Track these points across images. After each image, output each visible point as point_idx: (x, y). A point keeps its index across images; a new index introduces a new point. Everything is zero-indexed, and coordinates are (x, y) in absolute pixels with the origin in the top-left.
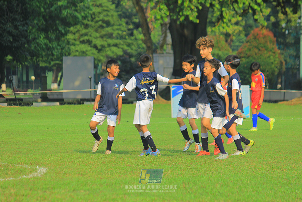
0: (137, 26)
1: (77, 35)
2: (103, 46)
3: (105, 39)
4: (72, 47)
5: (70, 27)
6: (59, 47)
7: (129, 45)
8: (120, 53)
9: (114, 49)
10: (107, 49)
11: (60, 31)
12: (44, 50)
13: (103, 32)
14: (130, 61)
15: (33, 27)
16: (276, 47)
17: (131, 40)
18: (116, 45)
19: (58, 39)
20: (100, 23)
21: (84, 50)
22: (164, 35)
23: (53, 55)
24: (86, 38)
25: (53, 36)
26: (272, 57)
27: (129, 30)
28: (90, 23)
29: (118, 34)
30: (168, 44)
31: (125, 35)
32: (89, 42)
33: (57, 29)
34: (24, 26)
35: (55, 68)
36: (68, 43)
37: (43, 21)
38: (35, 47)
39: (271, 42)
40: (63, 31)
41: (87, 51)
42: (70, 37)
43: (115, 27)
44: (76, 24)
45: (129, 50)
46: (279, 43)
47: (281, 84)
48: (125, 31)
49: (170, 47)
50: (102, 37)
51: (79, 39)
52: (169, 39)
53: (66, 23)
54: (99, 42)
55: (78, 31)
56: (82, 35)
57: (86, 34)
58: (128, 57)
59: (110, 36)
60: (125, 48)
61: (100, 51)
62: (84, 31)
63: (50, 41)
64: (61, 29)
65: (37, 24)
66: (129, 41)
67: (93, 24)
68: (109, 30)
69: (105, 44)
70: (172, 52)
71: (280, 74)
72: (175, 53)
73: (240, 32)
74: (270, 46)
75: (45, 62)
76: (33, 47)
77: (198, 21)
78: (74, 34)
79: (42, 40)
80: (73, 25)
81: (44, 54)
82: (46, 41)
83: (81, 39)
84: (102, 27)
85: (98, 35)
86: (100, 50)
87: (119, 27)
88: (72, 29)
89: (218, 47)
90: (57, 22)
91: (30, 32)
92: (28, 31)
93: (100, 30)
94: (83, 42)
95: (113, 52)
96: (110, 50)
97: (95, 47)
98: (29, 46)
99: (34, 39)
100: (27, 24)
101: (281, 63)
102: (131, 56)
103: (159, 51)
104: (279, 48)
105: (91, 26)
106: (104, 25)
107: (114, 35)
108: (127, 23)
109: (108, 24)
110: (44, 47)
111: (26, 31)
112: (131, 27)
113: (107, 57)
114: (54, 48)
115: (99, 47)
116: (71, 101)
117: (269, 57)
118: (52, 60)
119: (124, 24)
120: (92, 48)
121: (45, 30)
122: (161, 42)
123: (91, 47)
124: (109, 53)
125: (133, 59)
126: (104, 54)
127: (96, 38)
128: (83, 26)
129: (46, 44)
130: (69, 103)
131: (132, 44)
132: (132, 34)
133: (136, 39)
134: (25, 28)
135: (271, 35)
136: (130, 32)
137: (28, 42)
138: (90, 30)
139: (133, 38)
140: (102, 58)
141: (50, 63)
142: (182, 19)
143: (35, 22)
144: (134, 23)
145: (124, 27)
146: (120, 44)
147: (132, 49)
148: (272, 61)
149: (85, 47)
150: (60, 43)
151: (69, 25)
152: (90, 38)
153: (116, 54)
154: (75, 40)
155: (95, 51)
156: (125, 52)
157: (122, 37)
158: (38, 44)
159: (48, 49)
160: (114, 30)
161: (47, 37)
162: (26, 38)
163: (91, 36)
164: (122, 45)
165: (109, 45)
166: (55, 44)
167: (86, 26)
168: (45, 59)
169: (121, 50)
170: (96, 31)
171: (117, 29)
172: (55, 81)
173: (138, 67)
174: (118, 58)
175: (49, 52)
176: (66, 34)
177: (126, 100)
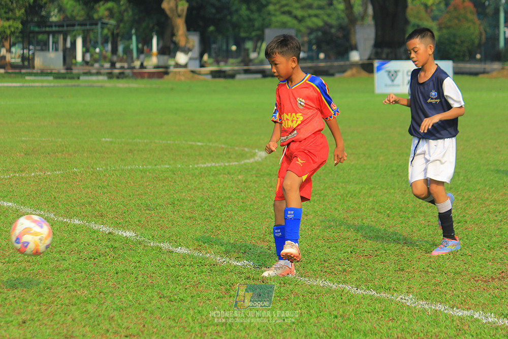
1: (278, 6)
2: (303, 17)
3: (305, 9)
4: (273, 18)
6: (260, 19)
7: (329, 15)
8: (321, 24)
9: (314, 19)
10: (307, 20)
11: (261, 3)
12: (245, 21)
13: (303, 3)
14: (331, 32)
17: (330, 9)
18: (316, 16)
19: (259, 10)
21: (285, 20)
22: (364, 7)
23: (254, 26)
24: (286, 8)
25: (254, 7)
30: (369, 16)
31: (325, 5)
32: (289, 13)
35: (255, 39)
36: (269, 14)
40: (264, 3)
41: (287, 21)
42: (271, 8)
45: (330, 21)
47: (480, 54)
49: (370, 18)
50: (303, 8)
51: (280, 9)
52: (370, 10)
54: (299, 13)
55: (279, 2)
56: (282, 6)
57: (287, 5)
58: (328, 28)
59: (310, 6)
60: (326, 18)
61: (300, 21)
62: (284, 2)
63: (252, 12)
69: (306, 14)
70: (373, 22)
72: (376, 25)
75: (246, 32)
76: (235, 18)
78: (275, 5)
79: (244, 11)
81: (245, 25)
82: (248, 12)
83: (282, 10)
85: (298, 5)
89: (418, 18)
91: (232, 4)
94: (283, 13)
95: (313, 22)
96: (311, 20)
97: (296, 17)
98: (232, 18)
102: (331, 27)
103: (359, 22)
107: (314, 6)
110: (246, 18)
113: (308, 27)
114: (255, 20)
115: (300, 18)
118: (253, 31)
120: (293, 19)
122: (362, 14)
123: (291, 17)
124: (309, 23)
125: (333, 31)
126: (304, 24)
127: (296, 9)
129: (248, 16)
131: (333, 14)
132: (331, 4)
133: (335, 9)
136: (329, 2)
140: (302, 28)
141: (251, 33)
146: (320, 14)
147: (332, 19)
149: (285, 18)
150: (262, 14)
152: (291, 9)
154: (276, 10)
155: (296, 22)
156: (326, 23)
157: (321, 8)
158: (240, 16)
159: (250, 20)
161: (249, 9)
162: (228, 9)
163: (291, 6)
164: (323, 15)
165: (309, 16)
166: (256, 15)
168: (246, 29)
169: (321, 20)
172: (254, 51)
173: (338, 38)
174: (318, 29)
175: (251, 24)
176: (267, 5)
177: (328, 72)
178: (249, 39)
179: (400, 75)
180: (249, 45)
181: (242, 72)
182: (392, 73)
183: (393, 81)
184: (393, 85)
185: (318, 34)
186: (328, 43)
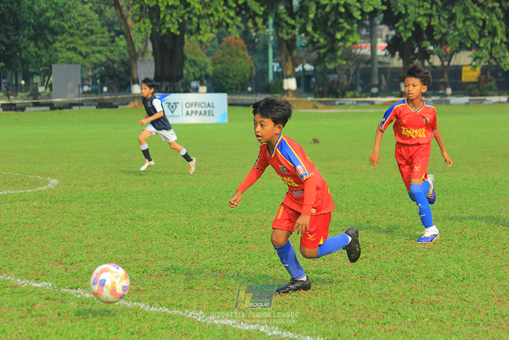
0: (119, 33)
1: (63, 43)
2: (87, 53)
3: (89, 46)
4: (60, 54)
5: (57, 36)
6: (47, 55)
7: (111, 52)
8: (104, 59)
9: (98, 55)
10: (91, 55)
11: (48, 41)
12: (33, 57)
13: (88, 40)
14: (113, 68)
15: (24, 37)
16: (246, 53)
17: (113, 46)
18: (99, 52)
19: (46, 47)
20: (85, 31)
21: (71, 56)
22: (144, 44)
23: (42, 61)
24: (72, 45)
25: (41, 45)
26: (243, 63)
27: (111, 37)
28: (76, 32)
29: (102, 42)
30: (149, 52)
31: (107, 42)
32: (75, 49)
33: (45, 38)
34: (15, 35)
35: (43, 74)
36: (56, 50)
37: (32, 31)
38: (26, 56)
39: (243, 49)
40: (51, 40)
41: (73, 57)
42: (57, 45)
43: (99, 35)
44: (63, 33)
45: (112, 57)
46: (249, 50)
47: (251, 86)
48: (107, 38)
49: (150, 54)
50: (87, 45)
51: (65, 46)
52: (150, 47)
53: (54, 32)
54: (84, 50)
55: (64, 39)
56: (68, 43)
57: (72, 42)
58: (111, 63)
59: (94, 43)
60: (109, 54)
62: (70, 39)
63: (40, 49)
64: (49, 38)
65: (28, 34)
66: (112, 48)
67: (78, 32)
68: (93, 38)
69: (90, 51)
70: (152, 58)
71: (251, 78)
72: (156, 60)
73: (214, 39)
74: (241, 52)
75: (34, 68)
77: (178, 33)
78: (61, 42)
79: (32, 48)
80: (60, 34)
81: (34, 61)
82: (36, 49)
83: (68, 47)
84: (86, 35)
85: (83, 42)
86: (85, 56)
87: (102, 35)
88: (59, 37)
89: (194, 53)
90: (46, 31)
92: (20, 41)
93: (84, 38)
94: (69, 49)
95: (97, 58)
97: (81, 54)
98: (21, 54)
99: (25, 48)
100: (18, 34)
101: (252, 68)
102: (114, 62)
103: (140, 58)
104: (250, 55)
105: (76, 34)
106: (89, 33)
107: (98, 43)
108: (109, 31)
109: (92, 32)
110: (34, 55)
111: (18, 40)
113: (92, 63)
114: (43, 56)
115: (84, 54)
116: (61, 106)
117: (241, 63)
118: (41, 66)
119: (107, 32)
120: (78, 55)
121: (34, 39)
122: (142, 50)
123: (77, 53)
124: (93, 59)
125: (115, 66)
126: (88, 60)
127: (82, 45)
128: (69, 35)
129: (35, 52)
130: (60, 108)
131: (115, 50)
132: (113, 41)
133: (117, 45)
134: (17, 38)
135: (242, 43)
136: (112, 39)
137: (20, 50)
138: (76, 38)
139: (114, 44)
140: (86, 64)
141: (39, 69)
142: (164, 31)
143: (26, 32)
144: (115, 31)
145: (107, 34)
146: (103, 50)
147: (114, 55)
148: (244, 66)
149: (71, 54)
150: (49, 51)
151: (56, 34)
152: (76, 46)
153: (101, 61)
154: (62, 47)
155: (80, 58)
156: (108, 59)
157: (104, 45)
158: (29, 52)
159: (38, 56)
160: (97, 37)
161: (36, 46)
162: (17, 46)
163: (76, 43)
164: (106, 52)
165: (93, 52)
166: (43, 52)
167: (72, 35)
168: (34, 65)
169: (104, 56)
170: (81, 39)
171: (101, 37)
172: (42, 85)
173: (120, 72)
174: (102, 64)
175: (39, 60)
176: (54, 42)
177: (111, 104)
178: (37, 74)
179: (179, 106)
180: (37, 79)
181: (31, 105)
182: (172, 104)
183: (172, 112)
184: (173, 116)
185: (101, 69)
186: (111, 78)
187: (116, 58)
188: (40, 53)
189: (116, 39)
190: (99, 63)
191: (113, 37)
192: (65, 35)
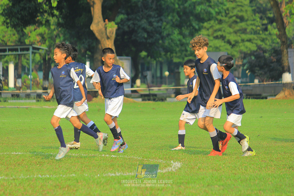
0: (271, 21)
1: (211, 31)
2: (237, 42)
3: (238, 34)
5: (203, 23)
7: (263, 40)
8: (254, 48)
9: (248, 44)
10: (241, 44)
11: (194, 28)
12: (177, 46)
13: (237, 28)
14: (264, 57)
15: (167, 23)
17: (265, 35)
18: (249, 40)
19: (192, 34)
20: (234, 18)
21: (218, 45)
23: (186, 51)
24: (219, 33)
25: (186, 32)
27: (263, 25)
28: (224, 18)
29: (252, 29)
31: (259, 30)
32: (223, 37)
33: (191, 25)
34: (158, 22)
37: (177, 17)
38: (169, 44)
40: (197, 27)
41: (220, 46)
42: (204, 32)
43: (249, 22)
44: (209, 20)
45: (263, 46)
48: (259, 26)
50: (236, 32)
51: (213, 34)
53: (200, 19)
54: (233, 38)
55: (212, 27)
56: (216, 31)
57: (220, 30)
58: (261, 52)
59: (244, 31)
60: (260, 43)
61: (233, 46)
62: (218, 27)
63: (184, 36)
64: (195, 24)
65: (172, 20)
66: (263, 36)
67: (227, 19)
68: (243, 25)
69: (239, 39)
75: (179, 57)
76: (167, 43)
78: (208, 29)
79: (176, 35)
80: (206, 21)
81: (178, 49)
82: (180, 37)
83: (215, 35)
84: (235, 22)
85: (231, 30)
87: (253, 22)
88: (205, 24)
90: (191, 18)
91: (164, 28)
92: (163, 27)
93: (233, 25)
94: (216, 38)
95: (247, 47)
96: (244, 45)
97: (229, 42)
98: (164, 42)
99: (168, 35)
100: (161, 20)
102: (265, 51)
105: (225, 21)
106: (238, 20)
107: (248, 31)
108: (261, 18)
109: (242, 19)
110: (178, 43)
111: (161, 27)
112: (265, 22)
113: (241, 52)
114: (187, 44)
115: (233, 43)
118: (186, 56)
119: (258, 19)
120: (226, 44)
121: (179, 26)
123: (225, 42)
124: (243, 48)
125: (267, 55)
126: (238, 49)
127: (230, 33)
128: (217, 22)
129: (180, 40)
131: (267, 39)
132: (266, 29)
133: (270, 34)
134: (160, 24)
136: (264, 27)
137: (163, 38)
138: (224, 26)
139: (267, 33)
140: (235, 53)
141: (183, 59)
143: (170, 18)
144: (269, 18)
145: (258, 22)
146: (254, 39)
147: (266, 44)
149: (218, 43)
151: (202, 20)
152: (224, 34)
153: (250, 49)
154: (209, 35)
155: (228, 47)
156: (259, 47)
157: (256, 33)
158: (172, 40)
159: (182, 44)
160: (248, 25)
161: (181, 33)
162: (160, 34)
163: (224, 31)
164: (256, 40)
165: (243, 41)
167: (220, 22)
168: (179, 54)
169: (255, 45)
170: (230, 26)
171: (251, 24)
173: (272, 62)
174: (252, 53)
175: (183, 48)
176: (199, 30)
177: (260, 95)
185: (251, 58)
186: (261, 68)
187: (268, 48)
188: (184, 41)
189: (269, 27)
190: (249, 52)
191: (266, 25)
192: (212, 22)
